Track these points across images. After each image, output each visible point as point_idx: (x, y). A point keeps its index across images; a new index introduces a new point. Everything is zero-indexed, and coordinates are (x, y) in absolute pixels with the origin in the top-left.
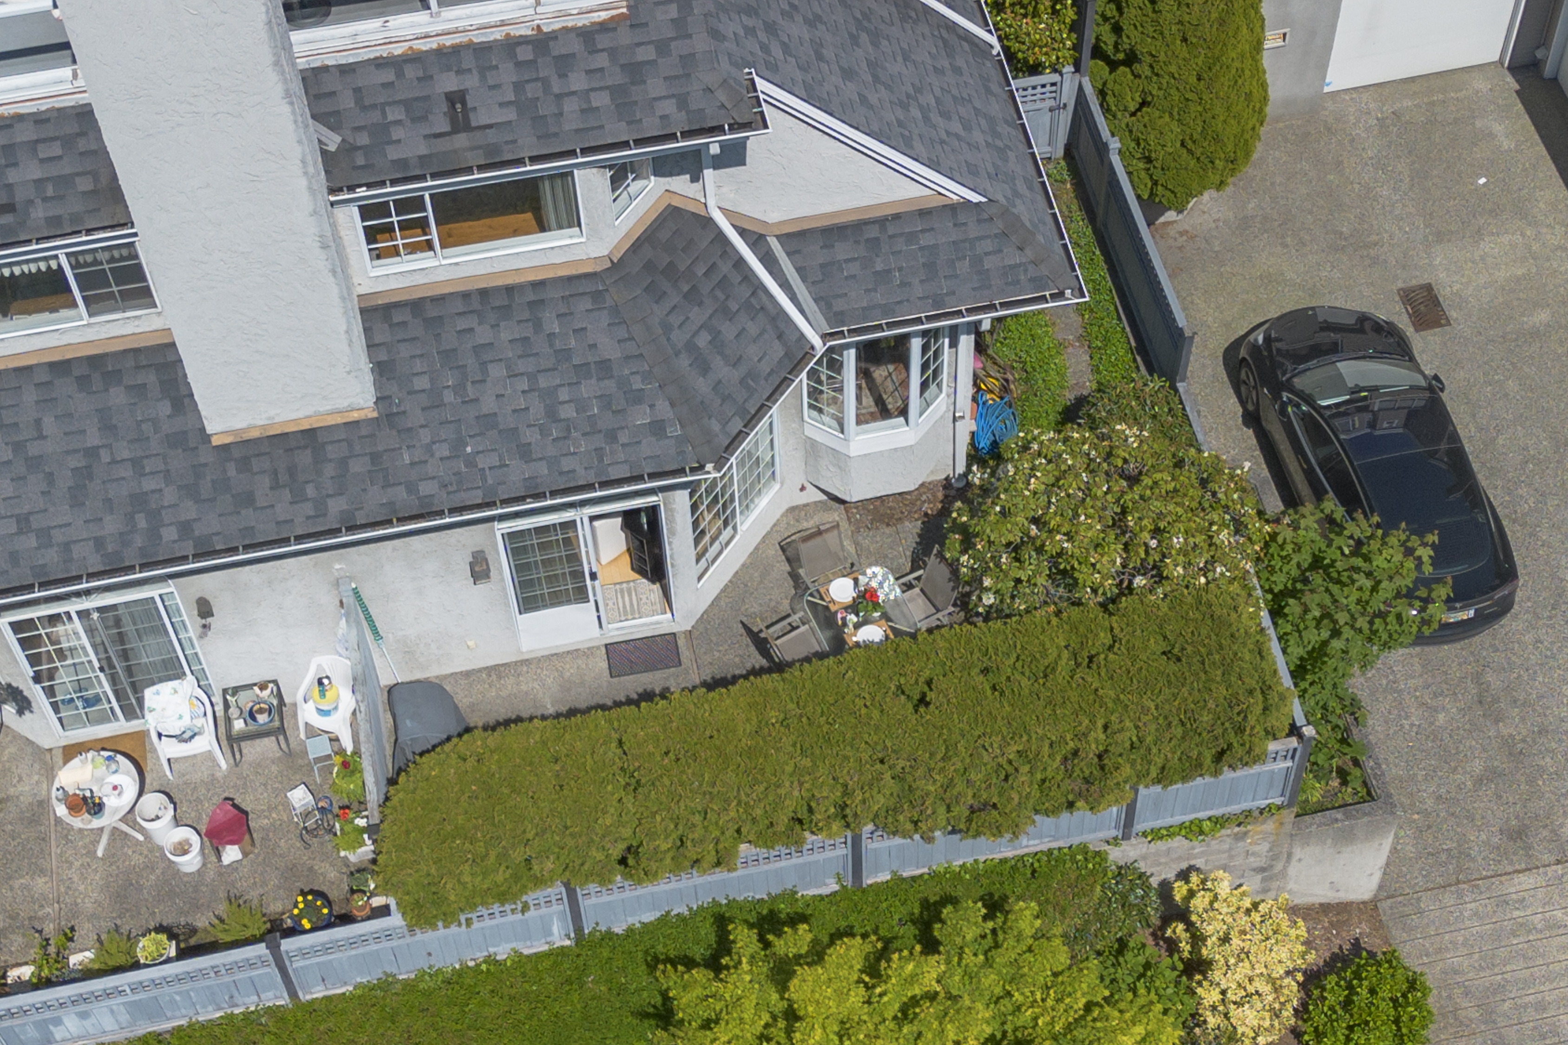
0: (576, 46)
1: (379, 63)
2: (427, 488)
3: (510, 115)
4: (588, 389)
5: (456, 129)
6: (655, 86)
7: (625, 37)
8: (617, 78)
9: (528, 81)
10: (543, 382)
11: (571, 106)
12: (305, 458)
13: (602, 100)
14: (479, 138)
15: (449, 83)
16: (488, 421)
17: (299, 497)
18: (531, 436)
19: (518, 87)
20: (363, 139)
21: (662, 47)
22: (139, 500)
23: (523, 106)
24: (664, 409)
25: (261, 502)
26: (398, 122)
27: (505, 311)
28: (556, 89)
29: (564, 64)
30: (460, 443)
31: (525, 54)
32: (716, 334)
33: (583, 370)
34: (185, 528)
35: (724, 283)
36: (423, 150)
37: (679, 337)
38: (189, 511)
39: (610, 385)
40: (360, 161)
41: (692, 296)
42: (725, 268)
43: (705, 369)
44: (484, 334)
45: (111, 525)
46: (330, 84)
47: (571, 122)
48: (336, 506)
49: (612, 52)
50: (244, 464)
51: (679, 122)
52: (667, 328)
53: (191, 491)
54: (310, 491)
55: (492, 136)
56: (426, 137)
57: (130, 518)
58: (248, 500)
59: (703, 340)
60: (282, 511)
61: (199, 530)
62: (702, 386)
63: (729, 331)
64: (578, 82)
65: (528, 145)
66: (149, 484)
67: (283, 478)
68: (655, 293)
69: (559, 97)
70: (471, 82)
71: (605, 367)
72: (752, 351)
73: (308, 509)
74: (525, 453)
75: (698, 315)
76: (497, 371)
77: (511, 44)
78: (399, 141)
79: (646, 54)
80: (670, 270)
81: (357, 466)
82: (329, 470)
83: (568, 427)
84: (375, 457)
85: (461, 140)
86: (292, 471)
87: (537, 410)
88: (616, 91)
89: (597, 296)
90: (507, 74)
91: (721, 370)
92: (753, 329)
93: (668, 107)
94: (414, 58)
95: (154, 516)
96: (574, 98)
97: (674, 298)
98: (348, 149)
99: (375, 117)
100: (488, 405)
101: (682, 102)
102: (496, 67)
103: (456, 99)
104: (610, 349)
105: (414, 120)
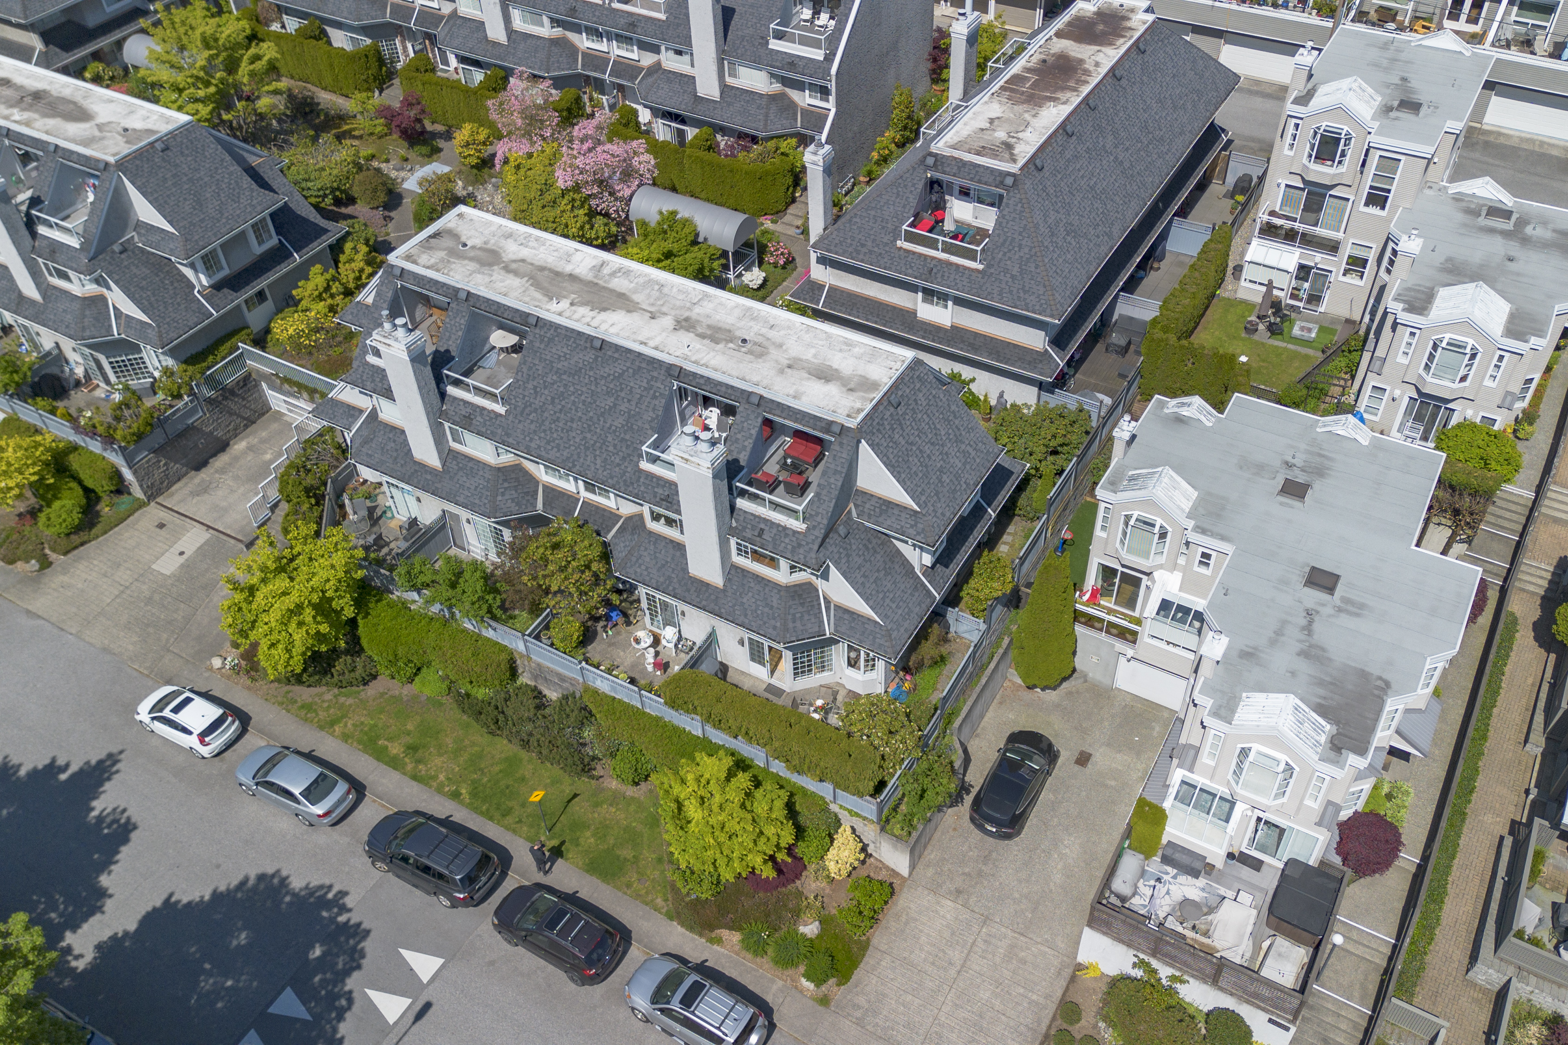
0: (791, 533)
1: (752, 514)
2: (723, 611)
3: (770, 540)
4: (766, 610)
5: (760, 538)
6: (801, 551)
7: (801, 537)
8: (795, 544)
9: (778, 535)
10: (758, 603)
11: (783, 545)
12: (704, 589)
13: (789, 547)
14: (762, 541)
15: (762, 526)
16: (742, 604)
17: (698, 596)
18: (749, 613)
19: (775, 535)
20: (740, 528)
21: (808, 544)
22: (669, 578)
23: (774, 539)
24: (778, 624)
25: (691, 592)
26: (749, 529)
27: (759, 582)
28: (782, 539)
29: (787, 535)
30: (734, 605)
31: (780, 529)
32: (802, 616)
33: (767, 605)
34: (674, 589)
35: (813, 606)
36: (750, 537)
37: (792, 611)
38: (677, 585)
39: (771, 612)
40: (737, 532)
41: (802, 604)
42: (815, 603)
43: (794, 622)
44: (752, 585)
45: (662, 579)
46: (741, 514)
47: (781, 548)
48: (704, 603)
49: (797, 539)
50: (692, 583)
51: (802, 561)
52: (790, 607)
53: (679, 582)
54: (701, 596)
55: (766, 543)
56: (752, 535)
57: (666, 580)
58: (688, 590)
59: (798, 615)
60: (693, 597)
61: (676, 591)
62: (791, 625)
63: (806, 617)
64: (787, 541)
65: (770, 548)
66: (673, 575)
67: (698, 590)
68: (793, 599)
69: (782, 542)
70: (767, 528)
71: (772, 607)
72: (809, 625)
73: (698, 600)
74: (746, 616)
75: (800, 609)
76: (750, 594)
77: (779, 525)
78: (747, 533)
79: (804, 543)
80: (800, 596)
81: (713, 597)
82: (707, 594)
83: (758, 616)
84: (717, 597)
86: (700, 589)
87: (753, 608)
88: (793, 547)
89: (779, 591)
90: (774, 531)
91: (798, 624)
92: (813, 620)
93: (802, 557)
94: (759, 517)
95: (670, 583)
96: (785, 544)
97: (797, 602)
98: (736, 528)
99: (745, 525)
100: (745, 600)
101: (805, 557)
102: (773, 528)
103: (762, 530)
104: (775, 604)
105: (752, 530)
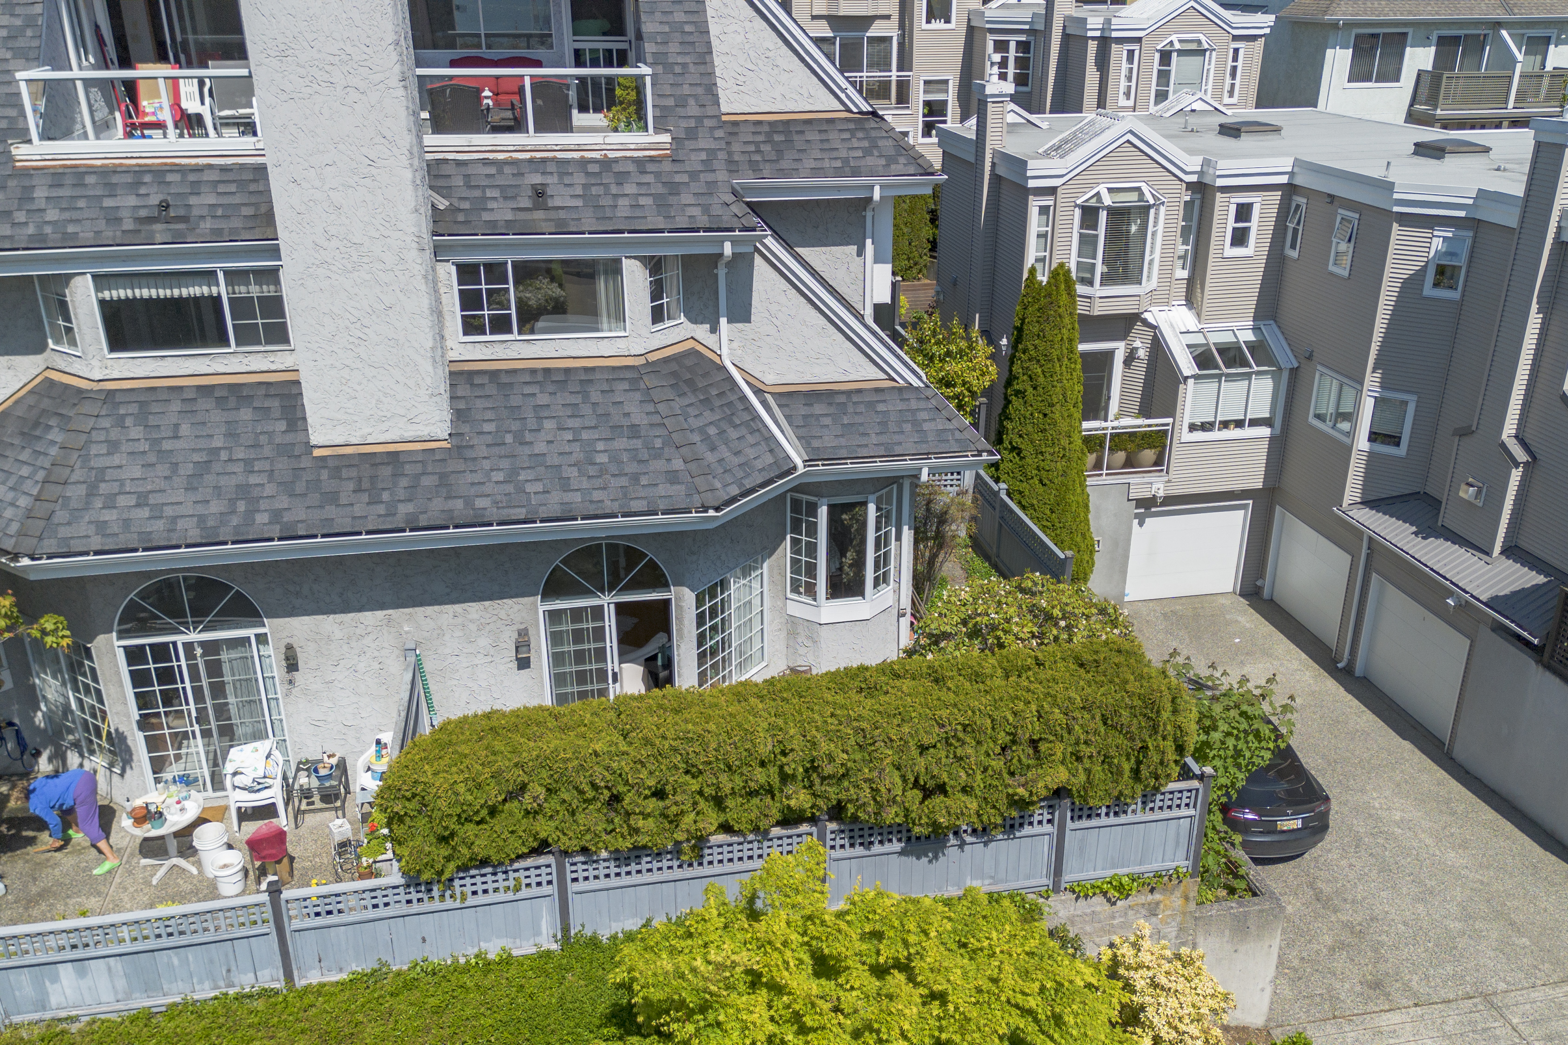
2: (481, 503)
3: (579, 203)
4: (621, 443)
5: (536, 207)
6: (687, 198)
7: (667, 166)
8: (659, 190)
9: (593, 185)
10: (585, 435)
11: (623, 202)
12: (386, 472)
13: (647, 201)
14: (553, 215)
15: (534, 179)
16: (538, 459)
17: (375, 500)
18: (571, 473)
19: (585, 186)
20: (466, 205)
21: (694, 176)
22: (243, 491)
23: (588, 198)
25: (343, 501)
26: (495, 198)
27: (562, 385)
28: (614, 191)
29: (622, 178)
30: (514, 472)
31: (593, 168)
32: (723, 432)
33: (617, 430)
34: (276, 515)
35: (733, 403)
36: (509, 216)
37: (694, 422)
38: (283, 502)
39: (638, 443)
40: (461, 217)
41: (706, 403)
43: (712, 447)
44: (543, 398)
45: (215, 507)
46: (446, 170)
47: (623, 212)
48: (404, 509)
49: (657, 174)
50: (336, 472)
52: (683, 415)
53: (287, 486)
54: (385, 496)
55: (562, 214)
56: (513, 209)
57: (232, 502)
58: (332, 498)
59: (712, 431)
60: (358, 510)
61: (287, 518)
62: (709, 457)
63: (732, 433)
64: (630, 189)
65: (591, 224)
66: (253, 479)
67: (366, 485)
68: (677, 394)
69: (616, 196)
70: (550, 181)
71: (634, 431)
72: (750, 452)
73: (381, 509)
74: (565, 485)
75: (710, 416)
76: (550, 425)
77: (583, 163)
78: (493, 209)
79: (681, 178)
80: (690, 383)
81: (427, 482)
82: (404, 482)
83: (603, 471)
84: (443, 476)
85: (539, 215)
86: (373, 478)
87: (578, 455)
88: (657, 197)
89: (634, 381)
90: (579, 179)
91: (725, 453)
93: (695, 212)
94: (511, 163)
95: (253, 503)
96: (627, 199)
97: (693, 399)
98: (453, 210)
99: (477, 193)
100: (540, 448)
101: (706, 209)
102: (572, 174)
103: (539, 189)
104: (638, 417)
105: (505, 198)
